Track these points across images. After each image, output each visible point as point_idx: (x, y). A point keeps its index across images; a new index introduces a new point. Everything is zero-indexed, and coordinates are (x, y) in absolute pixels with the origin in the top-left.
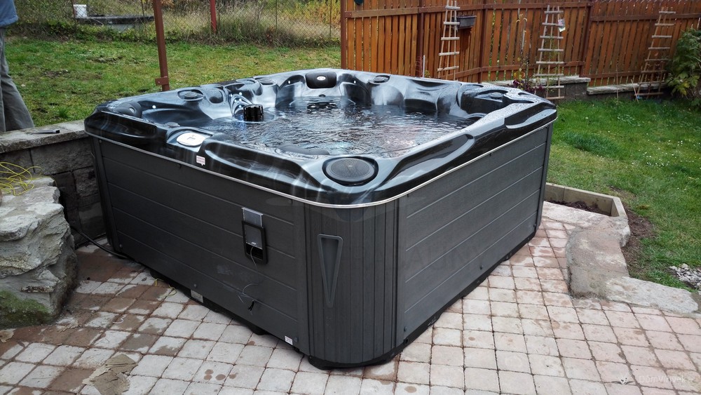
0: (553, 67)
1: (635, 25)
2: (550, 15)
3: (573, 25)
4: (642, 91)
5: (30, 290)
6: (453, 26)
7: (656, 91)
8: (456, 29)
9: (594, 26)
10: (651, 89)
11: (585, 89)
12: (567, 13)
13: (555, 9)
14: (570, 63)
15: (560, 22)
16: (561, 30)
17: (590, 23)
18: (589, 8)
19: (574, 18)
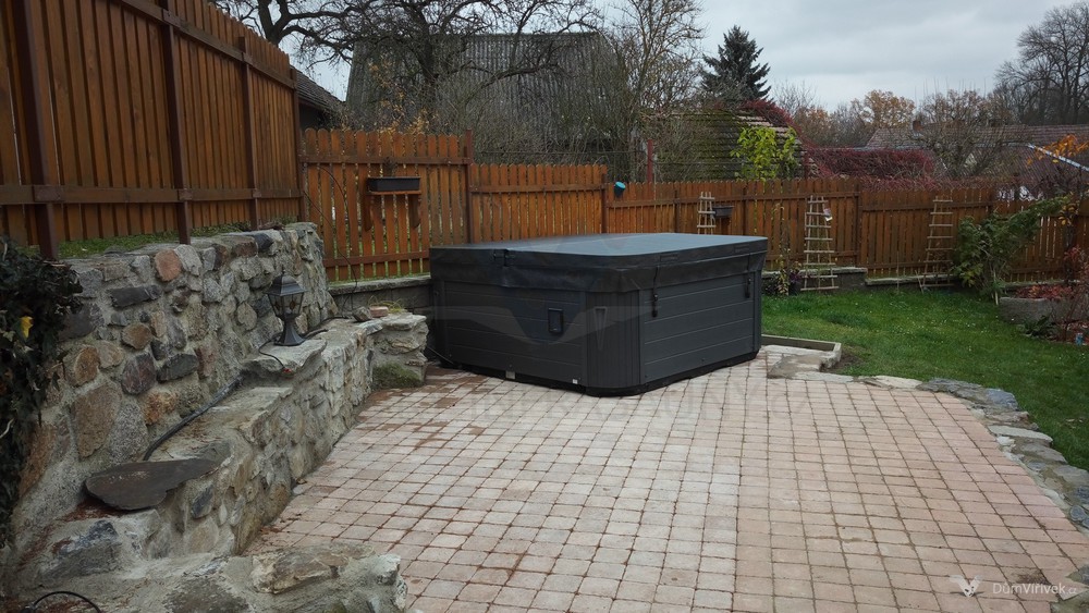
0: (822, 256)
1: (911, 215)
2: (814, 205)
3: (841, 214)
4: (928, 282)
5: (411, 364)
6: (708, 215)
7: (945, 282)
8: (712, 217)
9: (865, 215)
10: (940, 281)
11: (863, 280)
12: (833, 203)
13: (820, 199)
14: (842, 253)
15: (826, 212)
16: (828, 219)
17: (860, 213)
18: (857, 197)
19: (841, 208)
